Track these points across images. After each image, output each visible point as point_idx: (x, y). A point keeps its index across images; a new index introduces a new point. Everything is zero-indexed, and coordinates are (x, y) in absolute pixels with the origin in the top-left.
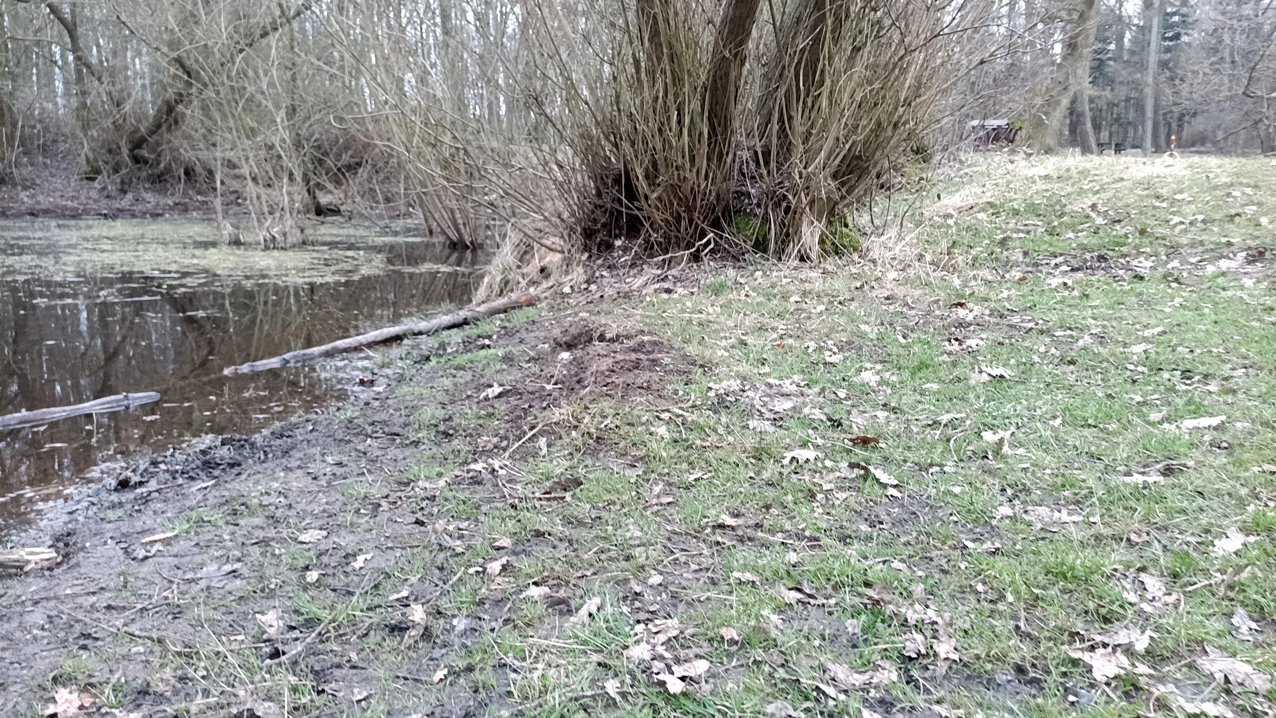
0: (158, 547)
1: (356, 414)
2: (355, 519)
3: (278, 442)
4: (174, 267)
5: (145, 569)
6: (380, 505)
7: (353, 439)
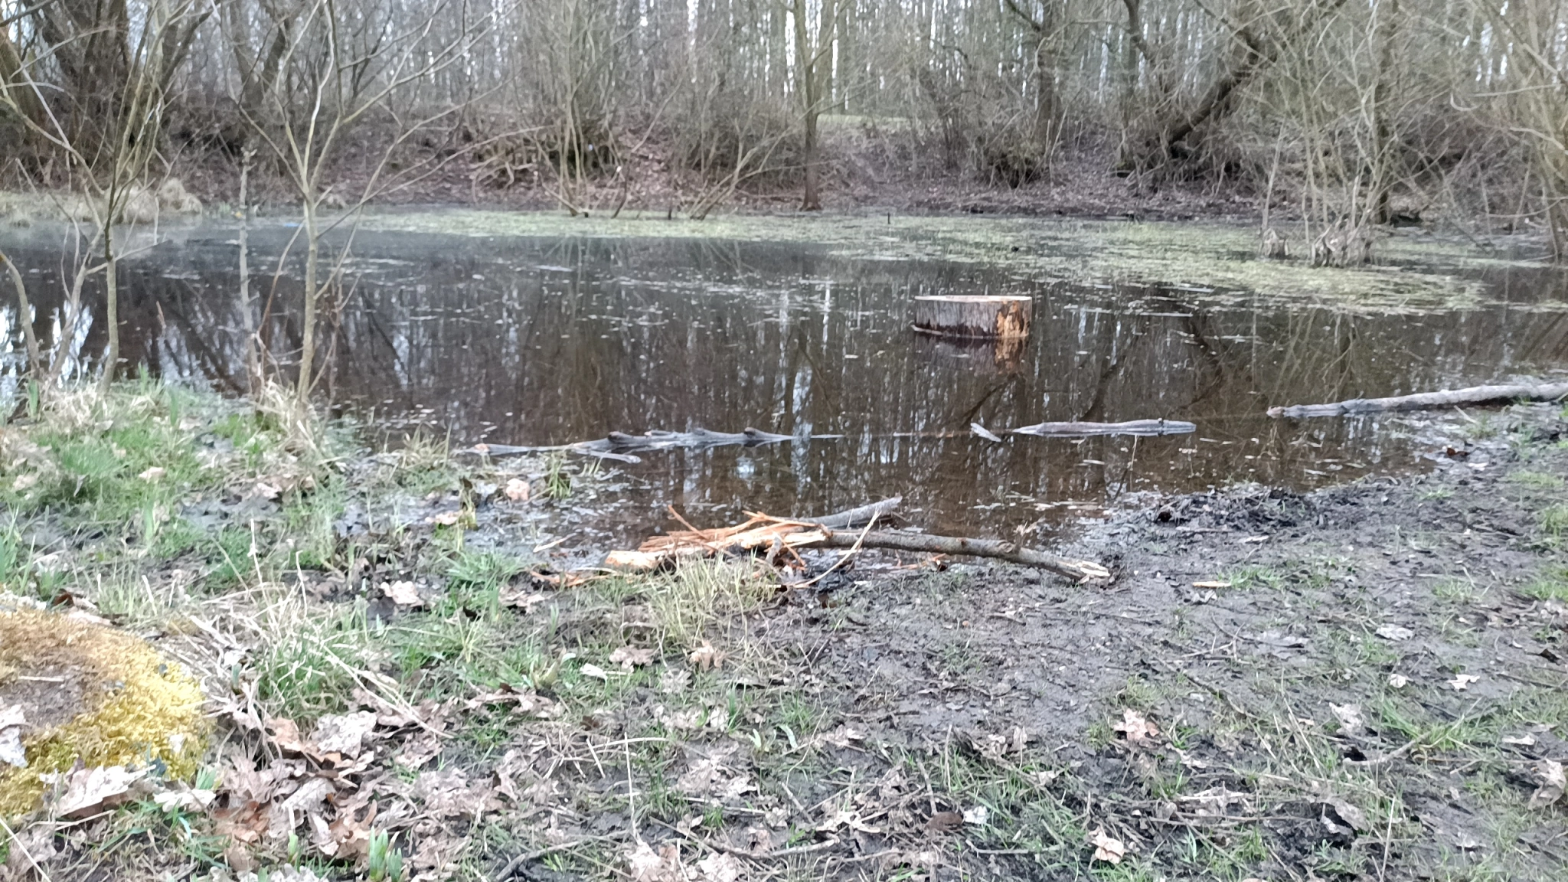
0: (1210, 594)
1: (1449, 494)
2: (1452, 628)
3: (1340, 508)
4: (1206, 281)
5: (1200, 614)
6: (1487, 619)
7: (1446, 525)
